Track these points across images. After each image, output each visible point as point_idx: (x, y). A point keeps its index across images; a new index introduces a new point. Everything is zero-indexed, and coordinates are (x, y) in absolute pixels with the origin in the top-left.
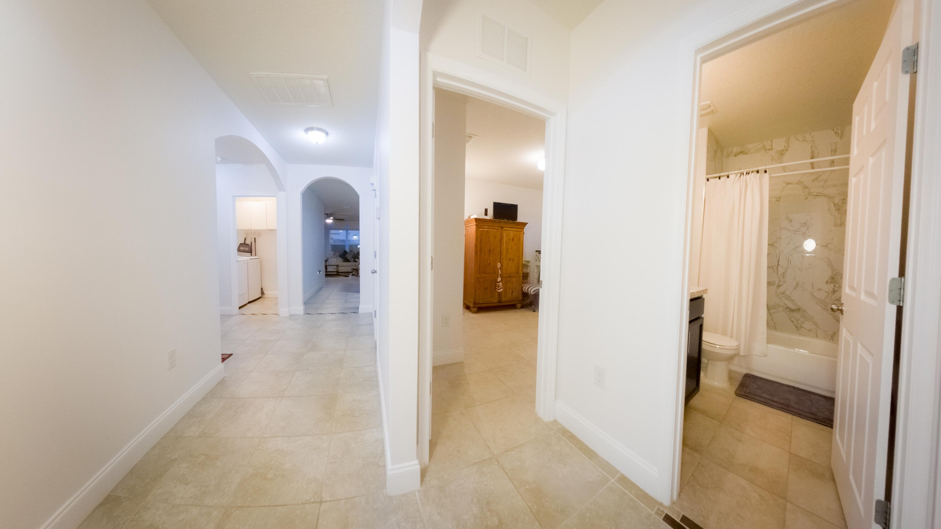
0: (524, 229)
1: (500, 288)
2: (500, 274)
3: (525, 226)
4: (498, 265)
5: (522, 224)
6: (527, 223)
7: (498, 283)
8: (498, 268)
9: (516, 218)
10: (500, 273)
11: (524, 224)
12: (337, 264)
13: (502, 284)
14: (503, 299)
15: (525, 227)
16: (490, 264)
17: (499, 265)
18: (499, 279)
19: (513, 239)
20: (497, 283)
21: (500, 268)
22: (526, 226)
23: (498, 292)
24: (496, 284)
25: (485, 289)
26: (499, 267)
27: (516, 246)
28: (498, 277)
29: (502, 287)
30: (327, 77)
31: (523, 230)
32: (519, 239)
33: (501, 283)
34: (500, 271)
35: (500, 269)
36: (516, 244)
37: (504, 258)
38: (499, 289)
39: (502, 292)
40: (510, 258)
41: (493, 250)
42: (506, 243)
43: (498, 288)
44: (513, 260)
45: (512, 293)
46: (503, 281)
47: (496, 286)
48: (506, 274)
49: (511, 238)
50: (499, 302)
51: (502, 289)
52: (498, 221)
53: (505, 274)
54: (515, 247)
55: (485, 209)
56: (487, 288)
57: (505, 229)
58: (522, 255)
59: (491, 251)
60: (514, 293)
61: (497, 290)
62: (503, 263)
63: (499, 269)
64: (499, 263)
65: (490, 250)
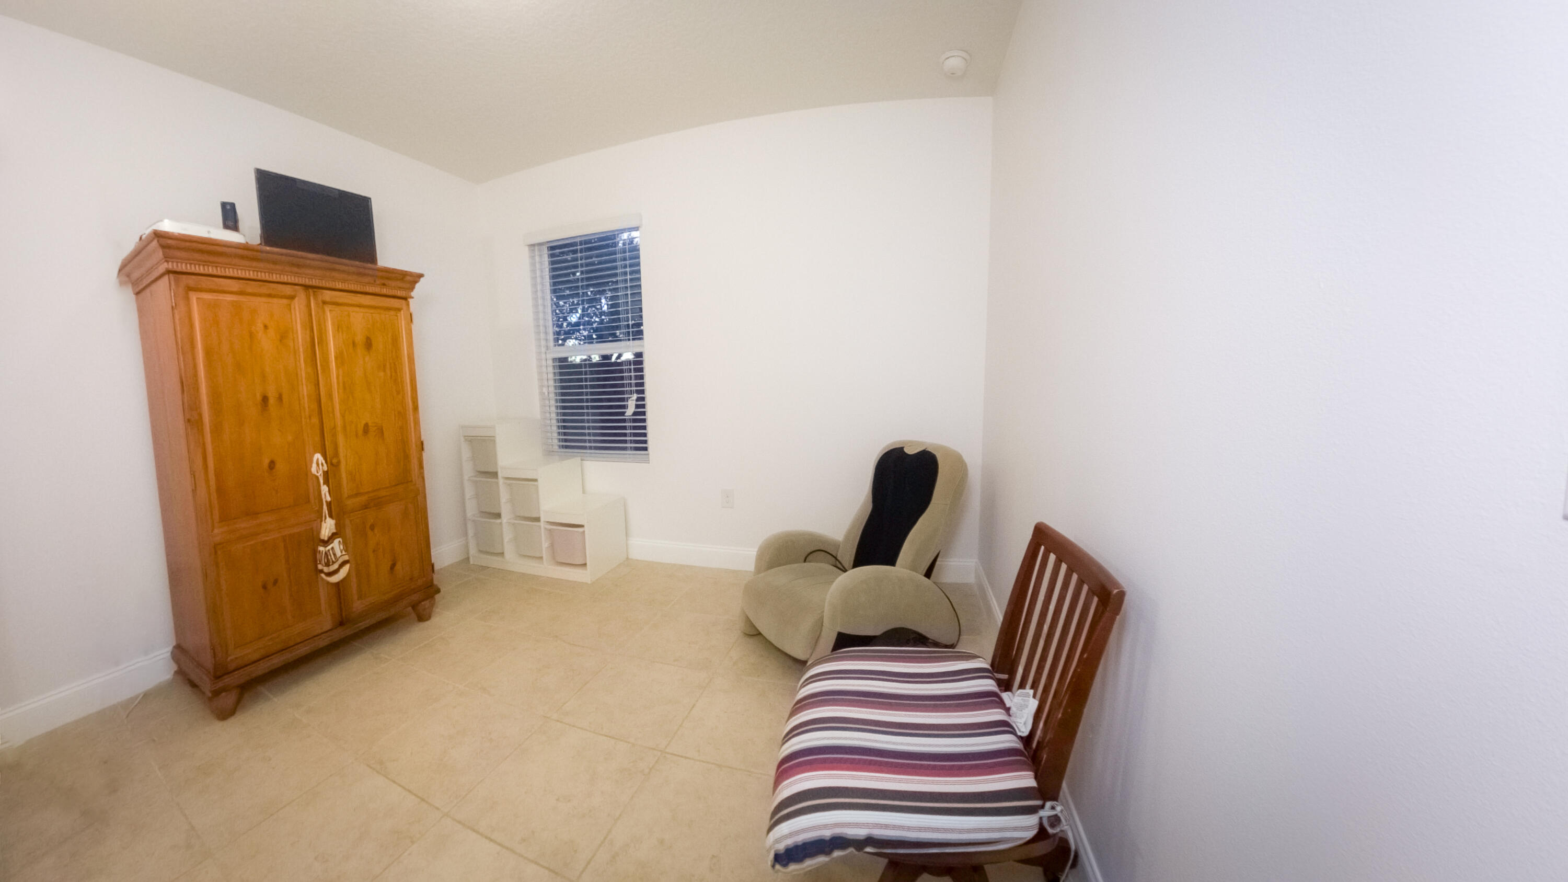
0: (411, 300)
1: (336, 566)
2: (329, 504)
3: (412, 289)
4: (314, 465)
5: (397, 279)
6: (421, 276)
7: (326, 543)
8: (317, 478)
9: (370, 255)
10: (329, 499)
11: (409, 280)
13: (345, 543)
14: (358, 606)
15: (413, 294)
16: (272, 465)
17: (317, 464)
18: (328, 527)
19: (368, 344)
20: (321, 549)
21: (326, 474)
22: (417, 285)
23: (328, 583)
24: (315, 552)
25: (265, 587)
26: (320, 474)
27: (384, 371)
28: (320, 518)
29: (346, 558)
31: (408, 305)
32: (395, 341)
33: (336, 544)
34: (324, 489)
35: (326, 482)
36: (385, 366)
37: (339, 428)
38: (330, 574)
39: (348, 574)
40: (366, 425)
41: (280, 398)
42: (339, 357)
43: (326, 570)
44: (381, 431)
45: (393, 566)
46: (349, 532)
47: (315, 562)
48: (357, 495)
49: (360, 339)
50: (341, 624)
51: (346, 568)
52: (284, 258)
53: (350, 497)
54: (382, 374)
55: (224, 205)
56: (276, 582)
57: (328, 295)
58: (416, 408)
59: (272, 401)
60: (398, 567)
61: (323, 575)
62: (336, 454)
63: (322, 481)
64: (318, 456)
65: (265, 399)
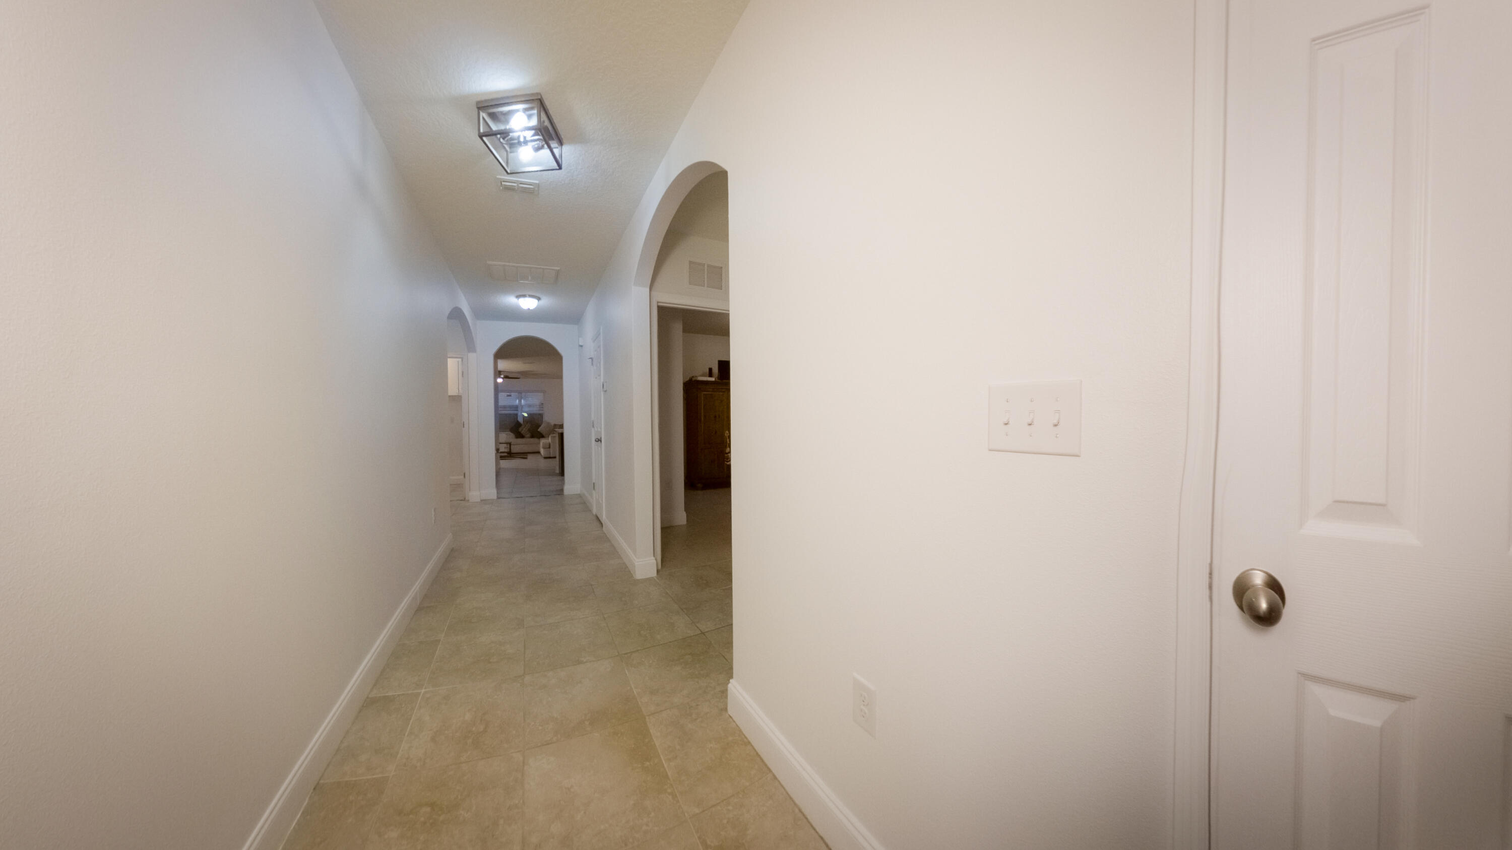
4: (725, 434)
12: (508, 441)
16: (716, 432)
20: (725, 455)
23: (726, 464)
25: (711, 461)
30: (559, 268)
41: (719, 417)
55: (710, 369)
56: (714, 461)
65: (715, 416)
